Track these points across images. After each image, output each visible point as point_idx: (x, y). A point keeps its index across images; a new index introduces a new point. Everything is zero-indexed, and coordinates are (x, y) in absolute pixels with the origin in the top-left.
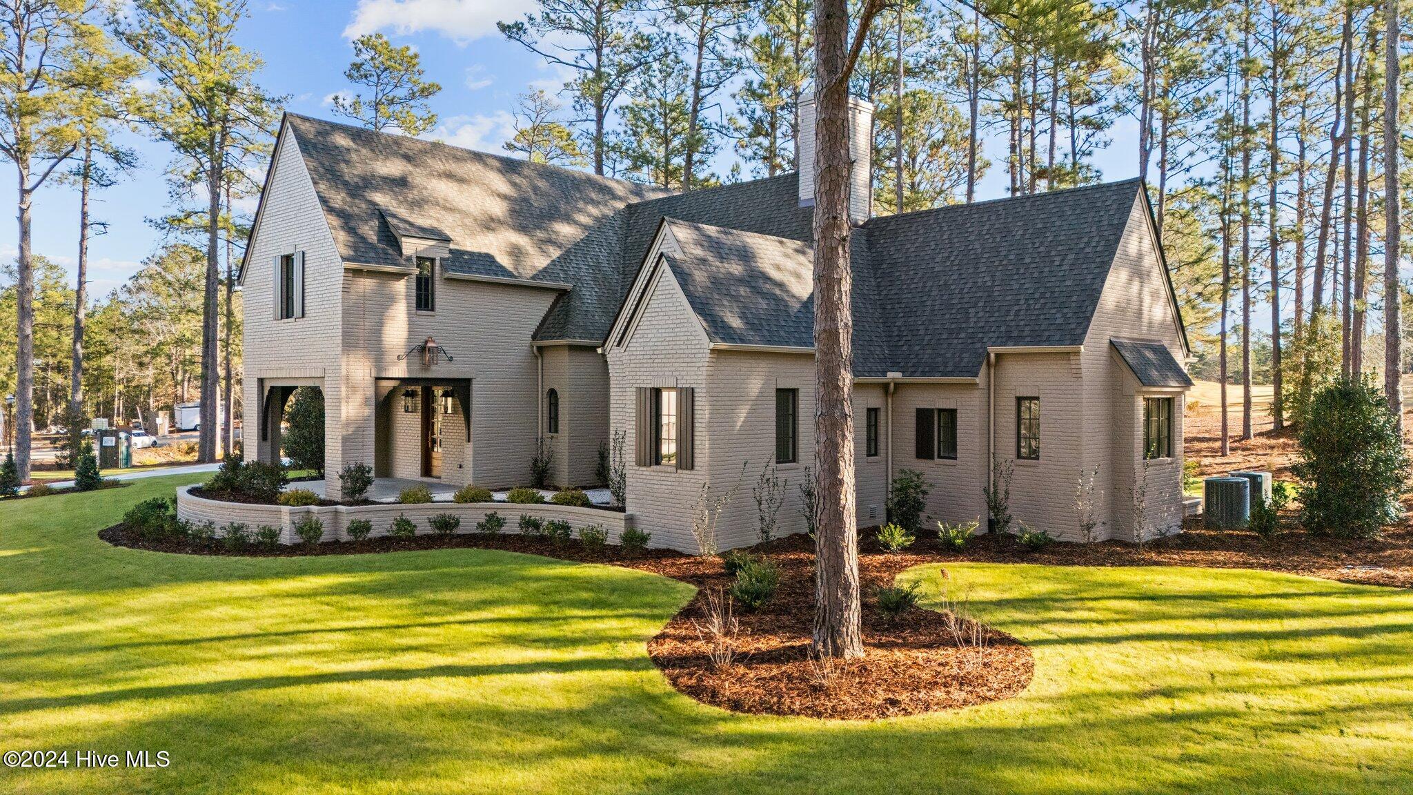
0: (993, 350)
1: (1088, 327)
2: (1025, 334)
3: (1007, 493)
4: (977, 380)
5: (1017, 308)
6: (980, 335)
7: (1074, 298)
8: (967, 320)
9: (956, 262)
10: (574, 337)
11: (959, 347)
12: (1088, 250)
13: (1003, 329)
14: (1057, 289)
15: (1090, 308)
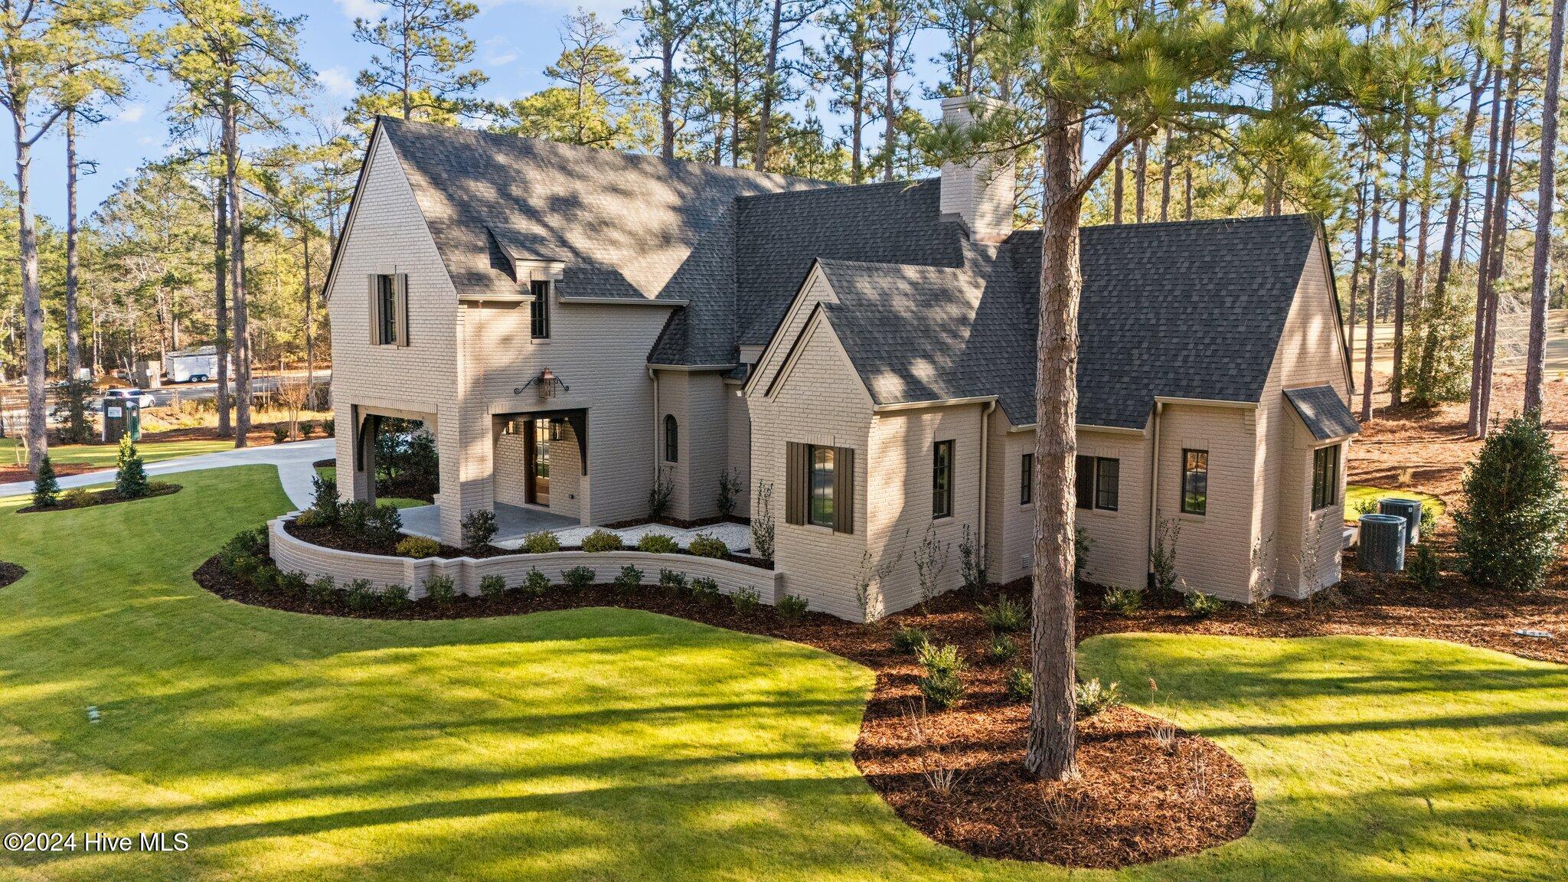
0: (1160, 400)
1: (1264, 381)
2: (1195, 384)
3: (1173, 551)
4: (1144, 432)
5: (1185, 353)
6: (1146, 381)
7: (1248, 348)
8: (1130, 362)
9: (1115, 293)
10: (695, 363)
11: (1124, 392)
12: (1262, 292)
13: (1171, 376)
14: (1229, 335)
15: (1266, 360)
